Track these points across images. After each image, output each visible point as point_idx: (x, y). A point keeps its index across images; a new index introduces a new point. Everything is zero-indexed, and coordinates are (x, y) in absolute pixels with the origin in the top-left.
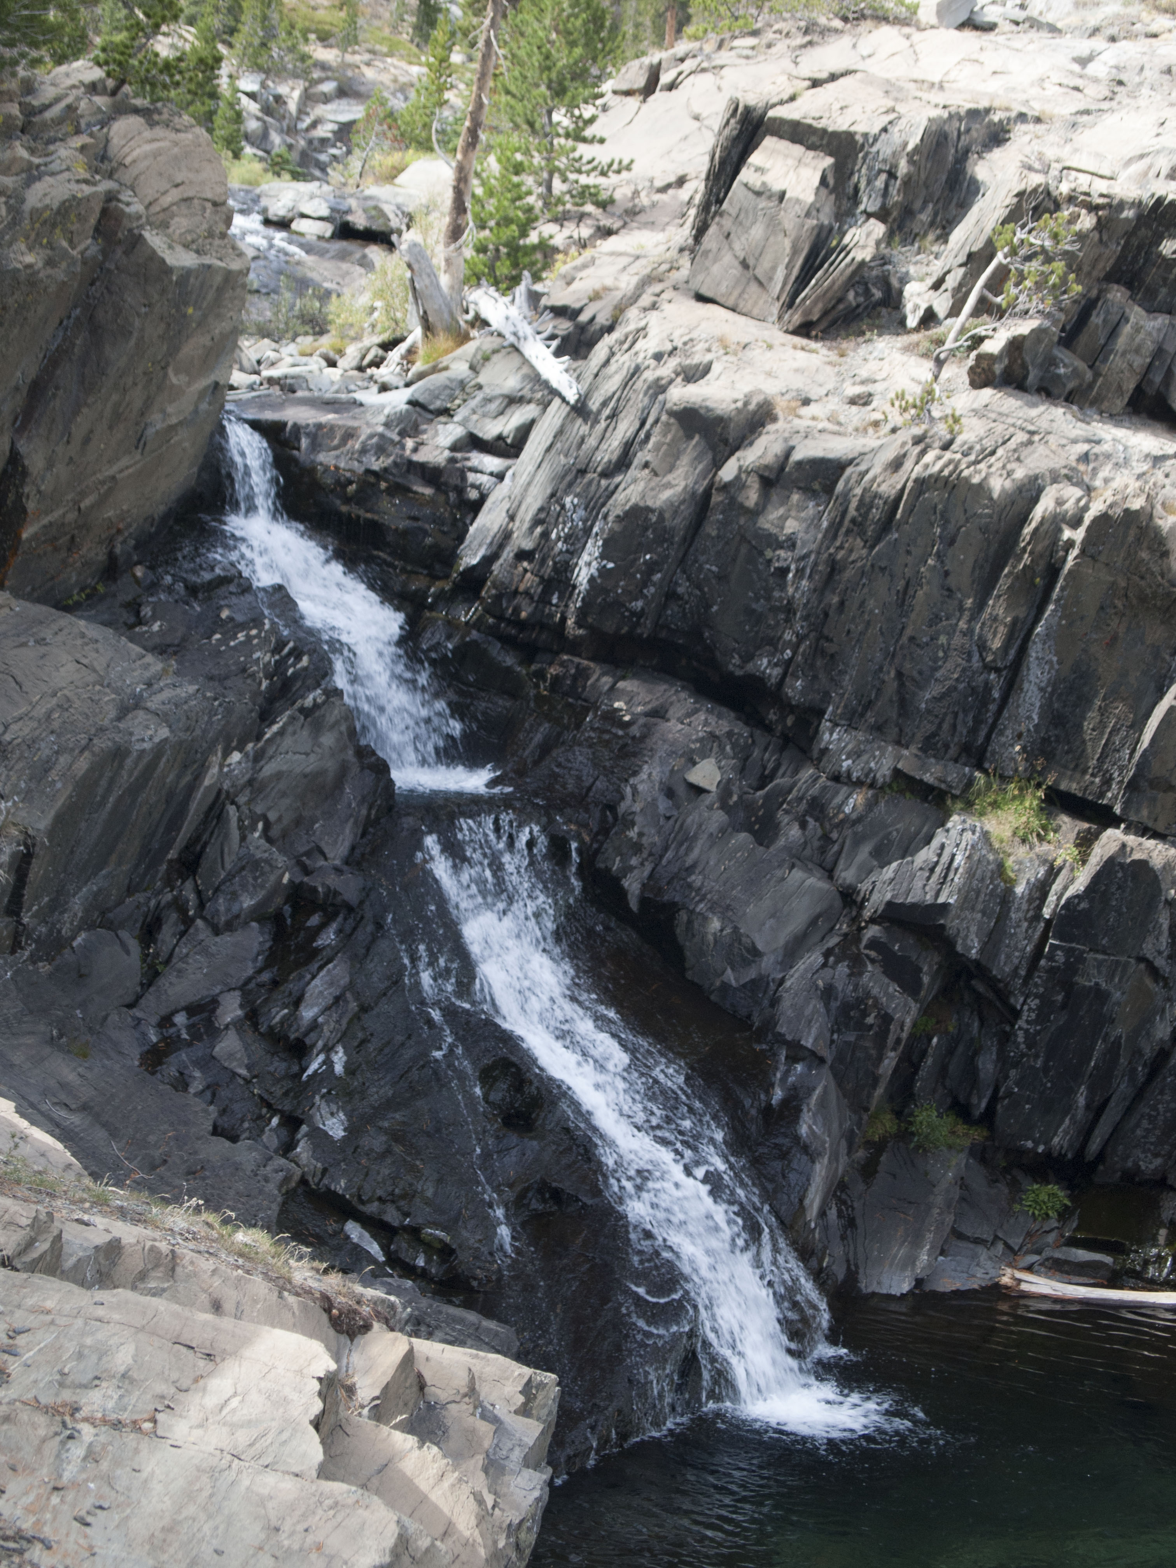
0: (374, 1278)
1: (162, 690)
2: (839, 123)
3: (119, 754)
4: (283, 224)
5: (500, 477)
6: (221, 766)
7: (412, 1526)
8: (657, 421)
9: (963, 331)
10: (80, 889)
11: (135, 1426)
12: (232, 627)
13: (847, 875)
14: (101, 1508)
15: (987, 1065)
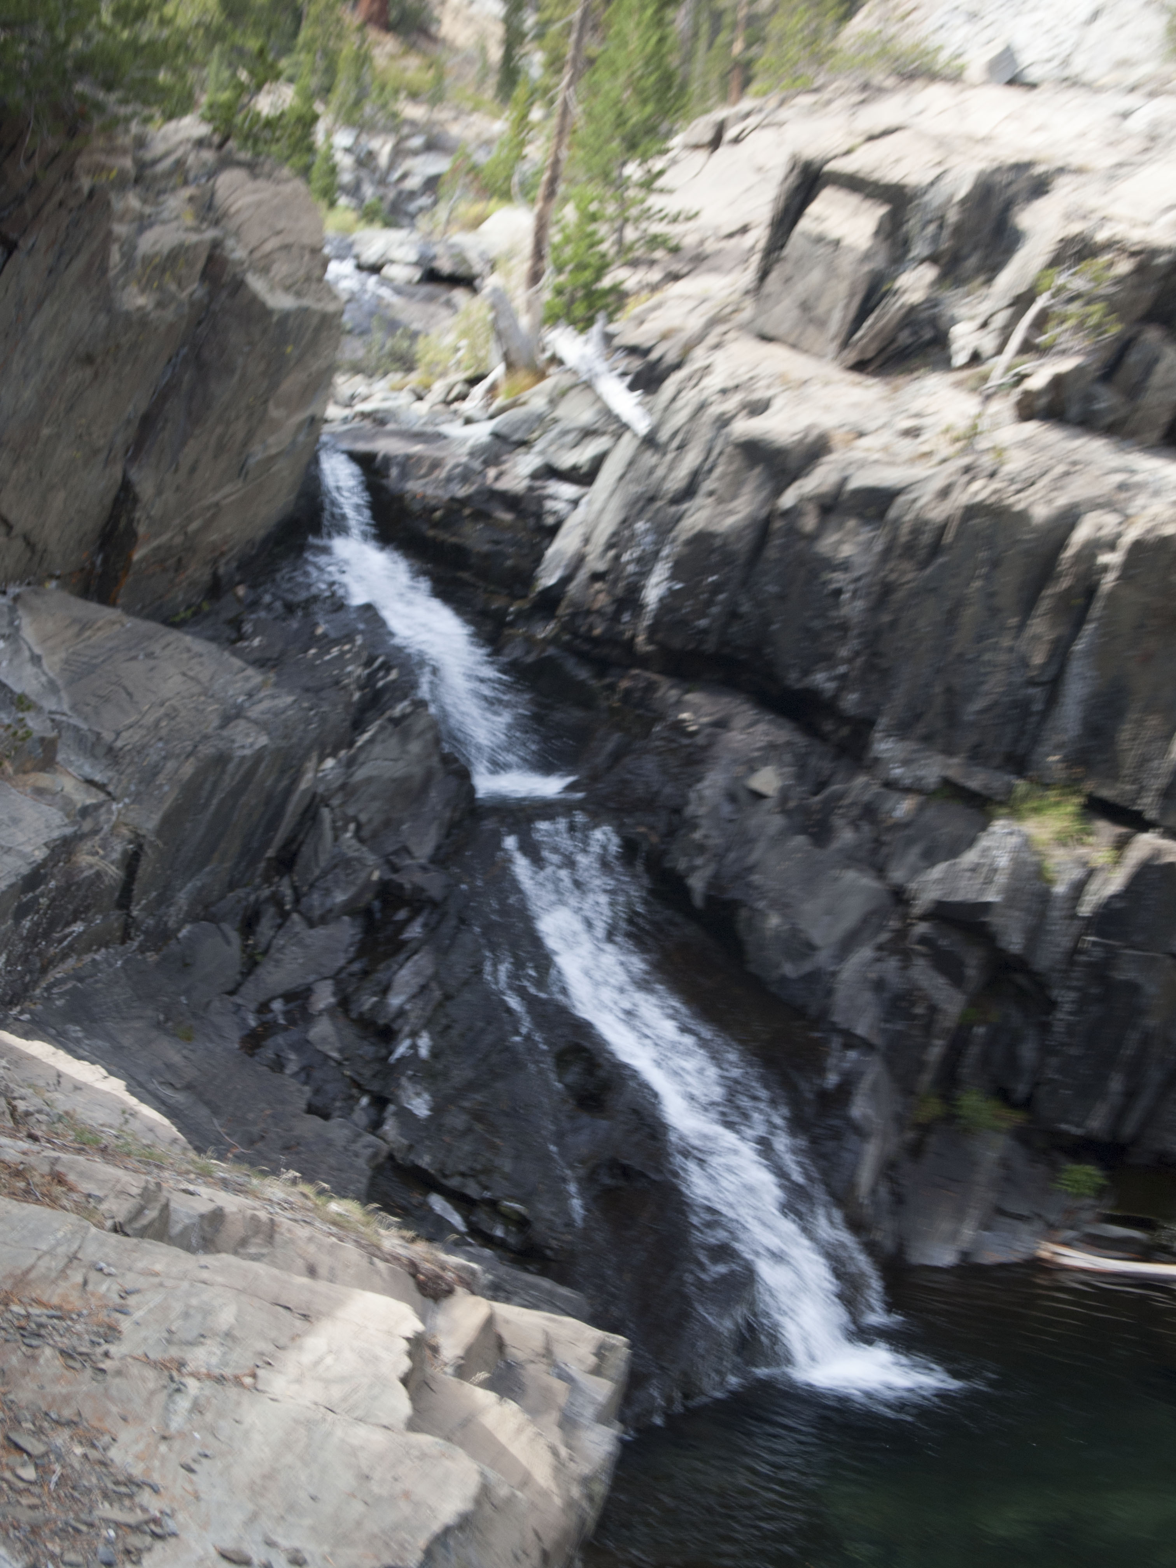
0: (455, 1247)
1: (260, 701)
2: (892, 175)
3: (221, 760)
4: (375, 269)
5: (575, 503)
6: (317, 771)
7: (492, 1475)
8: (721, 453)
9: (1009, 369)
10: (184, 884)
11: (237, 1381)
12: (326, 642)
13: (897, 875)
14: (206, 1456)
15: (1028, 1052)
